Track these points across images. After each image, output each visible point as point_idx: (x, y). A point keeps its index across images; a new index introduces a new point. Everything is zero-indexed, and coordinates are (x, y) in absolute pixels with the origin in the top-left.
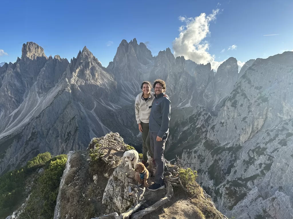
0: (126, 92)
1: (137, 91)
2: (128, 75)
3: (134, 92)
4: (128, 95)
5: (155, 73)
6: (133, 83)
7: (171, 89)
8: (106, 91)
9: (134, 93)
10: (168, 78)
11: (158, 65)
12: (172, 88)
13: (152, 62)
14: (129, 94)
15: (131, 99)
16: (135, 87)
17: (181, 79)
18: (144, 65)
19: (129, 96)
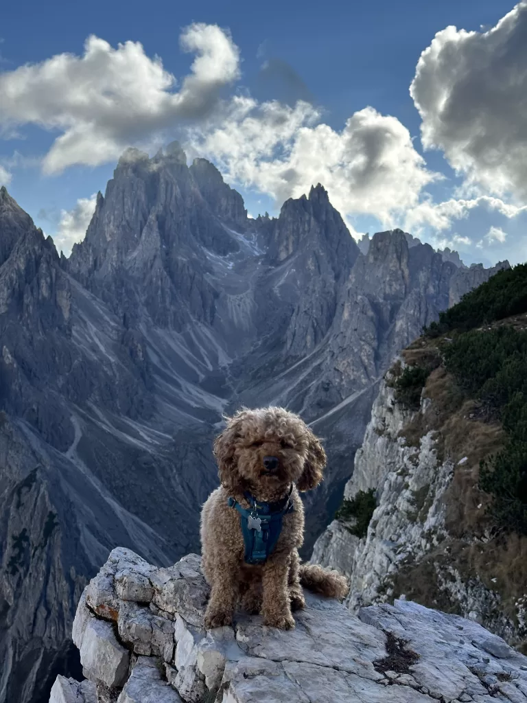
0: (168, 373)
1: (210, 368)
2: (168, 300)
3: (199, 373)
4: (178, 386)
5: (276, 290)
6: (189, 334)
7: (362, 361)
8: (105, 373)
9: (202, 376)
10: (346, 315)
11: (283, 256)
12: (368, 356)
13: (247, 242)
14: (182, 382)
15: (196, 403)
16: (202, 350)
17: (400, 324)
18: (219, 252)
19: (185, 391)
